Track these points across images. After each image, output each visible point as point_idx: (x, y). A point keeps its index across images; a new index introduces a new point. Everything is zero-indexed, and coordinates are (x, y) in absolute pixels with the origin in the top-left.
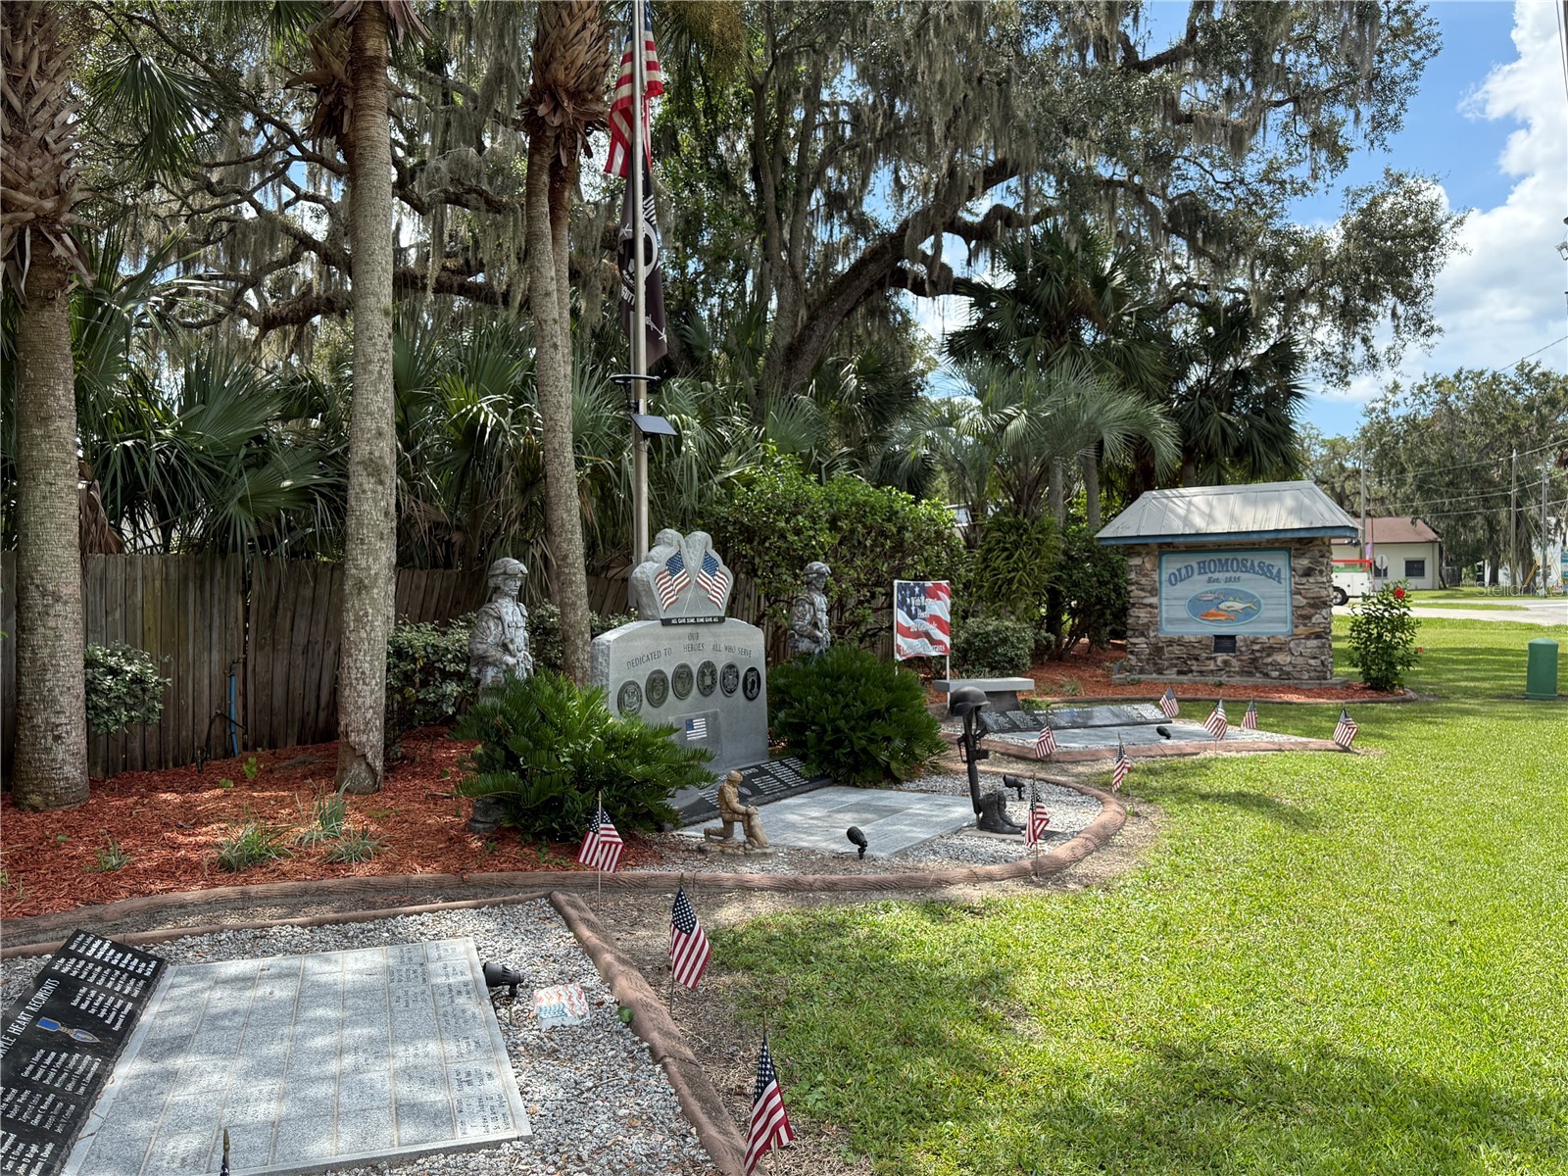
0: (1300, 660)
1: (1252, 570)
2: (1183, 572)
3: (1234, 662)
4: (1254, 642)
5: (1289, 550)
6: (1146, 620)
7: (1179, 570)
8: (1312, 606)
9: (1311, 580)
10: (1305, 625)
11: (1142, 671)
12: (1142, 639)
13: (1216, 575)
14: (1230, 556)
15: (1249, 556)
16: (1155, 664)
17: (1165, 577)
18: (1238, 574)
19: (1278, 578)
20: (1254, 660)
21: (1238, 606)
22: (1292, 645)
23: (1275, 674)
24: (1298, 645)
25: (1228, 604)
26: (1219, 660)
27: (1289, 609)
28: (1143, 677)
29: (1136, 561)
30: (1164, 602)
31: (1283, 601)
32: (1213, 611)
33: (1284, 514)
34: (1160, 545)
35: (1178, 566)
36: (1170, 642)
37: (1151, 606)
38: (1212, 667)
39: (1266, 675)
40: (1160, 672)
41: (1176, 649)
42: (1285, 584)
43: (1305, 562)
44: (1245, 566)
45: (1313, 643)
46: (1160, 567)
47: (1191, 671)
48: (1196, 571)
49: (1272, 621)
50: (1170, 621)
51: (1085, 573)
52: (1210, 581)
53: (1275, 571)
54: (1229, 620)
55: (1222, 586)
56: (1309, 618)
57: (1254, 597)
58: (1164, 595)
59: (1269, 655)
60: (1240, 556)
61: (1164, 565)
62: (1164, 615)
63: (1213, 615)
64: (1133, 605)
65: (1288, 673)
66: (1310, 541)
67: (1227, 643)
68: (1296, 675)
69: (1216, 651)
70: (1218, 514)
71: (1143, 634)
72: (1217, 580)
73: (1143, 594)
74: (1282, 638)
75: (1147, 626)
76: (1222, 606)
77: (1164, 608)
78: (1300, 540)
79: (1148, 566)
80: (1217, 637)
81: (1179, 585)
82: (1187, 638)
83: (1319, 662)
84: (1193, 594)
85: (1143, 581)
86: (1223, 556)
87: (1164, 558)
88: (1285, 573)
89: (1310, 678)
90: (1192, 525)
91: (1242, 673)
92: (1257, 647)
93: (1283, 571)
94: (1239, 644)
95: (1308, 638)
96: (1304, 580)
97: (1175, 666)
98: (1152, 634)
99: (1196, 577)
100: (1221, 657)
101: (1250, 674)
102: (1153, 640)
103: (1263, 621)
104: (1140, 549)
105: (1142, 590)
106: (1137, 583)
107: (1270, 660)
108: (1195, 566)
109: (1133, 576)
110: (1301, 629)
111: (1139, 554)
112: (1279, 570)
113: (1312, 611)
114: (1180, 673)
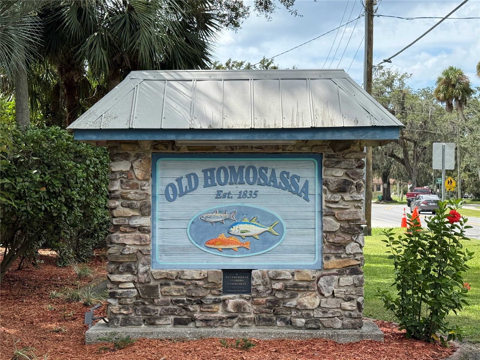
0: (332, 303)
1: (272, 182)
2: (185, 182)
3: (250, 307)
4: (275, 279)
5: (319, 157)
6: (133, 249)
7: (179, 180)
8: (343, 230)
9: (347, 197)
10: (338, 256)
11: (126, 322)
12: (127, 277)
13: (227, 189)
14: (245, 162)
15: (269, 163)
16: (145, 311)
17: (160, 189)
18: (255, 187)
19: (304, 194)
20: (275, 303)
21: (254, 230)
22: (322, 282)
23: (301, 322)
24: (329, 283)
25: (242, 227)
26: (230, 304)
27: (318, 234)
28: (131, 330)
29: (121, 166)
30: (158, 224)
31: (311, 223)
32: (223, 236)
33: (319, 107)
34: (155, 145)
35: (178, 174)
36: (166, 280)
37: (141, 229)
38: (220, 313)
39: (289, 323)
40: (151, 322)
41: (173, 290)
42: (314, 201)
43: (340, 173)
44: (264, 177)
45: (347, 280)
46: (153, 175)
47: (193, 320)
48: (201, 182)
49: (295, 251)
50: (165, 251)
51: (32, 182)
52: (219, 195)
53: (301, 184)
54: (243, 249)
55: (234, 203)
56: (341, 246)
57: (274, 218)
58: (158, 214)
59: (293, 296)
60: (258, 163)
61: (159, 173)
62: (158, 242)
63: (223, 242)
64: (117, 227)
65: (317, 320)
66: (347, 145)
67: (239, 280)
68: (327, 322)
69: (225, 292)
70: (234, 101)
71: (129, 270)
72: (228, 195)
73: (131, 213)
74: (311, 274)
75: (134, 257)
76: (235, 230)
77: (158, 232)
78: (334, 144)
79: (138, 173)
80: (226, 272)
81: (179, 201)
82: (189, 274)
83: (354, 304)
84: (196, 214)
85: (132, 194)
86: (237, 163)
87: (159, 163)
88: (314, 187)
89: (344, 327)
90: (203, 117)
91: (260, 321)
92: (278, 286)
93: (311, 184)
94: (256, 281)
95: (341, 273)
96: (338, 197)
97: (172, 312)
98: (142, 269)
99: (201, 189)
100: (232, 300)
101: (269, 322)
102: (143, 278)
103: (285, 251)
104: (128, 149)
105: (130, 207)
106: (123, 197)
107: (293, 303)
108: (200, 175)
109: (117, 187)
110: (333, 262)
111: (126, 157)
112: (307, 183)
113: (348, 238)
114: (178, 322)
